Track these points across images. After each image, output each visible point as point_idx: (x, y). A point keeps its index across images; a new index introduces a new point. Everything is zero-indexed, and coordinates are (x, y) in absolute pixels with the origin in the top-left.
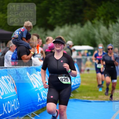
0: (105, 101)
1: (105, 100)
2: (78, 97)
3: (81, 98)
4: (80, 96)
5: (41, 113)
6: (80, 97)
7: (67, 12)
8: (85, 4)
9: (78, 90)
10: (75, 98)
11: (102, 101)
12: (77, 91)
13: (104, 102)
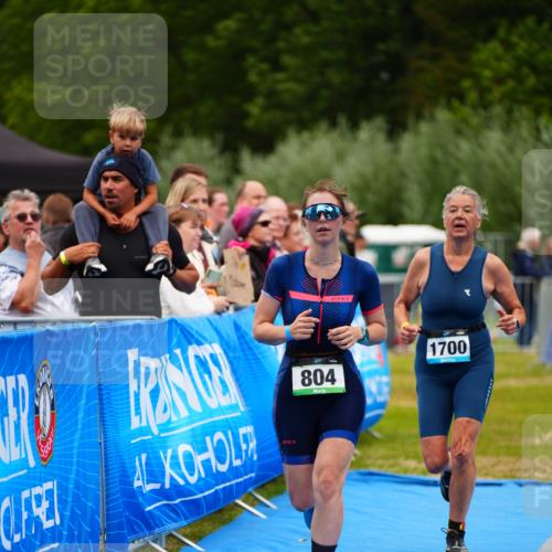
0: (502, 481)
1: (505, 477)
2: (380, 462)
3: (392, 466)
4: (387, 458)
5: (211, 532)
6: (391, 461)
7: (335, 77)
8: (416, 32)
9: (380, 430)
10: (366, 466)
11: (490, 480)
12: (377, 434)
13: (500, 485)
